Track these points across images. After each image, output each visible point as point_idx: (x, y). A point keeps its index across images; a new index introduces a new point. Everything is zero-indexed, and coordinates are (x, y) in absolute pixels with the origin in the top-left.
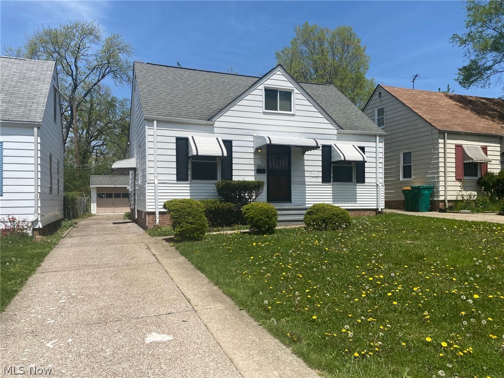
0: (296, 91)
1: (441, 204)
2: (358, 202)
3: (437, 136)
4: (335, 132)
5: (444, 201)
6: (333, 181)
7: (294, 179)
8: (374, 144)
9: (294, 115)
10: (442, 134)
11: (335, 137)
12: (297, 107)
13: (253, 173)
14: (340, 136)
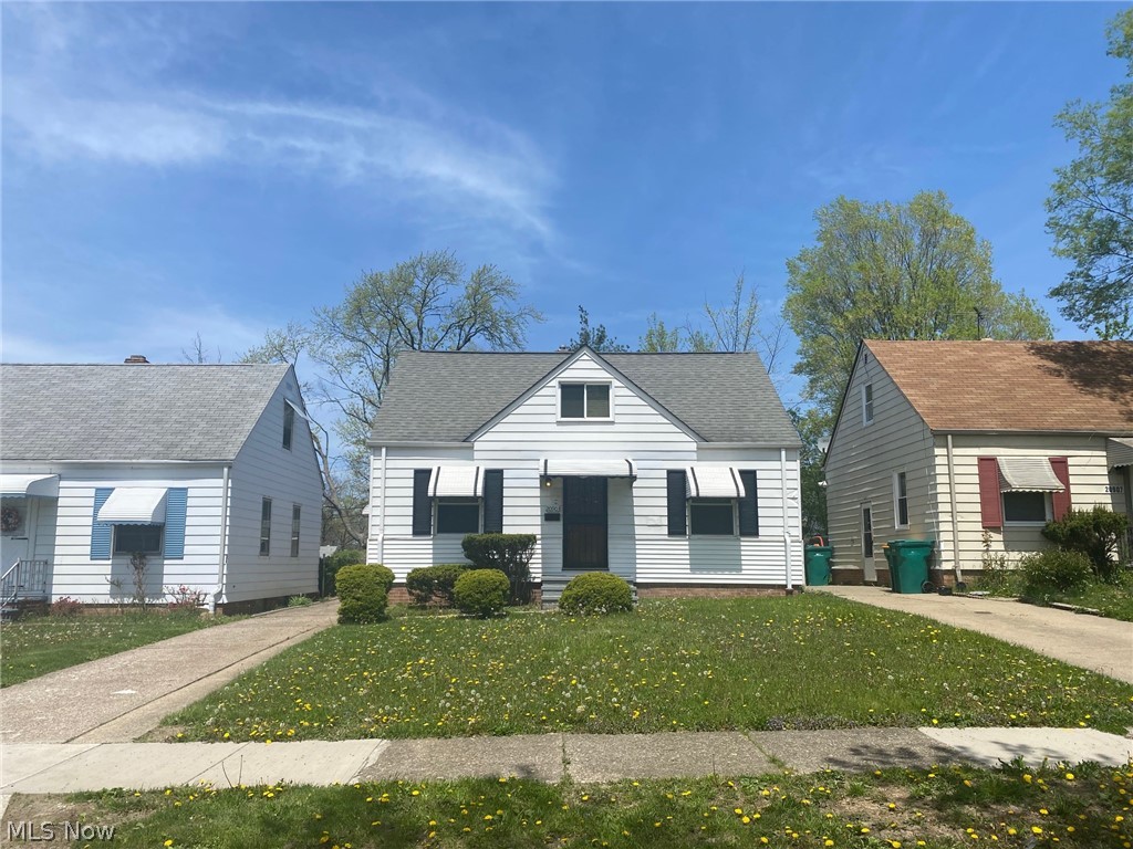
0: (616, 383)
1: (945, 577)
2: (744, 572)
3: (930, 442)
4: (694, 446)
5: (952, 572)
6: (693, 533)
7: (613, 529)
8: (776, 465)
9: (612, 423)
10: (940, 437)
11: (694, 456)
12: (619, 410)
13: (538, 521)
14: (702, 454)
